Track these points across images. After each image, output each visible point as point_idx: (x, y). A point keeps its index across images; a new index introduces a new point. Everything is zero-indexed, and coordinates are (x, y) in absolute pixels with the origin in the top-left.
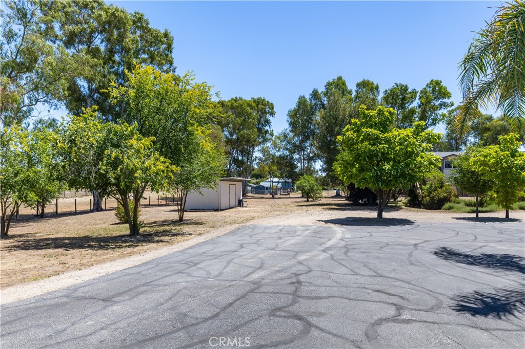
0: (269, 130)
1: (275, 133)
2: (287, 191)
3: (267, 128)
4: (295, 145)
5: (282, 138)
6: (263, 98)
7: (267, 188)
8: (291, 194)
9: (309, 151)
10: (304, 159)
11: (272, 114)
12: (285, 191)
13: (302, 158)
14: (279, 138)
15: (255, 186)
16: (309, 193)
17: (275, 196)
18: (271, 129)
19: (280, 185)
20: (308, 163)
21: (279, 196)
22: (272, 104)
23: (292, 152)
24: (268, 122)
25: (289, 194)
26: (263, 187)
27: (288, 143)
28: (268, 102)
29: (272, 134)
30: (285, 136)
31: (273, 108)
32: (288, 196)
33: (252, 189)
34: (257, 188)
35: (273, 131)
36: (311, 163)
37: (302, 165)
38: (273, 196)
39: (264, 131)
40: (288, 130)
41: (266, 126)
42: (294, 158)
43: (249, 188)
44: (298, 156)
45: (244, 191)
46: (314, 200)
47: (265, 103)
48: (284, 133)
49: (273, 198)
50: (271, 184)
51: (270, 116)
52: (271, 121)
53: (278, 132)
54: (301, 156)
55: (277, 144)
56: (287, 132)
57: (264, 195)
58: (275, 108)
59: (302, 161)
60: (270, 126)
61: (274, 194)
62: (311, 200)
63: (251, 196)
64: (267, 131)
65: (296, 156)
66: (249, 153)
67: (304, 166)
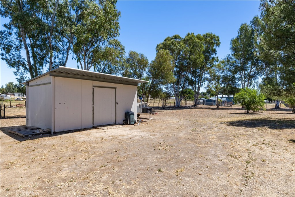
0: (215, 57)
1: (220, 59)
2: (230, 103)
3: (214, 56)
4: (237, 67)
5: (226, 63)
6: (210, 33)
7: (214, 101)
8: (233, 105)
9: (249, 71)
10: (245, 78)
11: (218, 44)
12: (228, 103)
13: (243, 76)
14: (223, 62)
15: (205, 99)
16: (250, 105)
17: (220, 107)
18: (217, 56)
19: (224, 99)
20: (248, 81)
21: (223, 107)
22: (218, 37)
23: (235, 73)
24: (214, 51)
25: (231, 106)
26: (211, 101)
28: (214, 36)
29: (217, 60)
30: (228, 61)
31: (218, 40)
32: (230, 107)
33: (203, 101)
34: (207, 101)
35: (218, 57)
36: (251, 81)
37: (243, 82)
38: (218, 107)
39: (211, 58)
40: (230, 55)
41: (213, 54)
42: (236, 77)
43: (201, 101)
44: (239, 76)
45: (195, 103)
46: (254, 112)
47: (212, 37)
48: (227, 58)
49: (218, 108)
50: (217, 98)
51: (216, 46)
52: (217, 50)
53: (222, 58)
54: (242, 75)
55: (221, 67)
56: (230, 57)
57: (211, 106)
58: (220, 39)
59: (243, 79)
60: (215, 54)
61: (218, 105)
62: (251, 112)
63: (200, 107)
64: (213, 58)
65: (238, 76)
66: (200, 76)
67: (244, 83)
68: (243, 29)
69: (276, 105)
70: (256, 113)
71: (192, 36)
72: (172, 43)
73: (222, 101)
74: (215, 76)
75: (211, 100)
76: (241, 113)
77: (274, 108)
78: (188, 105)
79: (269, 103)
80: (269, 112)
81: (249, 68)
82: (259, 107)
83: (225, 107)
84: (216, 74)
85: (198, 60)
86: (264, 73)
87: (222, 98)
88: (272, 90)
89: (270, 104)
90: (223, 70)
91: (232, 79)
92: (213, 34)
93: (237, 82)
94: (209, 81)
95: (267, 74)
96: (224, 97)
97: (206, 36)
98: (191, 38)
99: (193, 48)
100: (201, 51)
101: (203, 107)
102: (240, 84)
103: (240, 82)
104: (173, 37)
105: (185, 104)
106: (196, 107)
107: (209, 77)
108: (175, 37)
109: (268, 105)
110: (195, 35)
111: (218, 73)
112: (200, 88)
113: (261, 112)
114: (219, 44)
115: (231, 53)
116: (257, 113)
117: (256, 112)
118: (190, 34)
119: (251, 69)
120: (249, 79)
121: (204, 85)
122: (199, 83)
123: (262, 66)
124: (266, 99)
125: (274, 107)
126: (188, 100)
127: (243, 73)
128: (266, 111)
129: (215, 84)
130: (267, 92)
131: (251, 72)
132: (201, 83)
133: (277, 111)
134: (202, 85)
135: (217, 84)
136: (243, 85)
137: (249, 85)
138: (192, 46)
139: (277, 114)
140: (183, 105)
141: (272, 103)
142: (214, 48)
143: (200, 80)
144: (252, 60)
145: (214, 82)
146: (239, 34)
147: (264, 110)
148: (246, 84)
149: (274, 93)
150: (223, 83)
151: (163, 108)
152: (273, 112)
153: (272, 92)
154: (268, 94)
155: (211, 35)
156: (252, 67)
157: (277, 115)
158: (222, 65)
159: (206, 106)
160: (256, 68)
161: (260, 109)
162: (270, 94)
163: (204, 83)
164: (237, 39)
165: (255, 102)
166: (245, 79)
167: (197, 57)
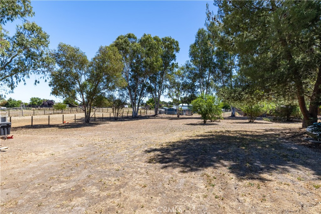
0: (175, 63)
1: (179, 65)
2: (191, 112)
3: (173, 61)
4: (196, 75)
6: (170, 37)
7: (176, 110)
9: (207, 78)
10: (203, 85)
12: (189, 112)
14: (182, 69)
15: (167, 108)
16: (207, 113)
17: (181, 116)
18: (176, 62)
19: (185, 108)
20: (207, 89)
21: (184, 116)
22: (177, 42)
23: (194, 80)
24: (174, 57)
25: (192, 114)
27: (190, 72)
28: (173, 40)
29: (177, 67)
30: (188, 67)
31: (178, 45)
32: (191, 116)
33: (165, 110)
34: (169, 110)
35: (177, 64)
36: (209, 89)
38: (178, 116)
39: (171, 64)
40: (189, 61)
41: (173, 60)
42: (196, 85)
43: (163, 110)
44: (199, 84)
45: (156, 112)
46: (212, 121)
47: (171, 41)
48: (187, 65)
49: (178, 118)
50: (177, 107)
51: (176, 52)
52: (176, 56)
53: (181, 65)
54: (201, 83)
55: (181, 74)
56: (189, 63)
57: (172, 115)
58: (179, 45)
59: (202, 87)
60: (175, 60)
61: (179, 115)
62: (209, 122)
63: (161, 116)
64: (173, 64)
65: (197, 84)
66: (160, 83)
67: (203, 91)
68: (200, 33)
69: (232, 113)
70: (213, 123)
71: (149, 37)
72: (125, 42)
73: (182, 109)
74: (175, 83)
75: (172, 109)
76: (198, 123)
77: (230, 117)
78: (148, 114)
79: (226, 111)
80: (226, 120)
81: (207, 76)
82: (217, 116)
83: (186, 116)
84: (176, 81)
85: (155, 63)
86: (220, 81)
87: (183, 107)
88: (231, 93)
89: (226, 113)
90: (183, 77)
91: (192, 86)
92: (172, 39)
93: (197, 90)
94: (170, 88)
95: (223, 83)
96: (184, 106)
97: (165, 40)
98: (148, 39)
99: (149, 50)
100: (158, 53)
101: (164, 117)
102: (199, 92)
103: (199, 90)
104: (127, 35)
105: (145, 113)
106: (157, 117)
107: (169, 84)
108: (129, 36)
109: (225, 113)
110: (152, 37)
111: (179, 80)
112: (160, 96)
113: (219, 122)
114: (178, 49)
115: (189, 59)
116: (215, 123)
117: (214, 121)
118: (147, 35)
119: (209, 77)
120: (207, 88)
121: (164, 92)
122: (160, 91)
123: (219, 74)
124: (223, 108)
125: (231, 115)
126: (153, 109)
127: (202, 80)
128: (224, 120)
129: (175, 92)
130: (224, 96)
131: (209, 80)
132: (161, 90)
133: (233, 119)
134: (163, 93)
135: (177, 92)
136: (202, 93)
137: (208, 93)
138: (148, 48)
139: (234, 124)
140: (143, 115)
141: (228, 111)
142: (174, 53)
143: (160, 87)
144: (210, 66)
145: (174, 90)
146: (197, 39)
147: (221, 119)
148: (205, 92)
149: (233, 98)
150: (183, 91)
151: (115, 119)
152: (230, 121)
153: (231, 96)
154: (225, 98)
155: (170, 39)
156: (210, 74)
157: (235, 126)
158: (182, 72)
159: (168, 115)
160: (214, 75)
161: (218, 118)
162: (228, 99)
163: (164, 91)
164: (195, 44)
165: (211, 111)
166: (204, 87)
167: (153, 60)
